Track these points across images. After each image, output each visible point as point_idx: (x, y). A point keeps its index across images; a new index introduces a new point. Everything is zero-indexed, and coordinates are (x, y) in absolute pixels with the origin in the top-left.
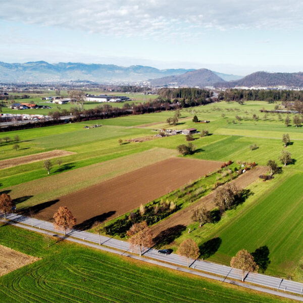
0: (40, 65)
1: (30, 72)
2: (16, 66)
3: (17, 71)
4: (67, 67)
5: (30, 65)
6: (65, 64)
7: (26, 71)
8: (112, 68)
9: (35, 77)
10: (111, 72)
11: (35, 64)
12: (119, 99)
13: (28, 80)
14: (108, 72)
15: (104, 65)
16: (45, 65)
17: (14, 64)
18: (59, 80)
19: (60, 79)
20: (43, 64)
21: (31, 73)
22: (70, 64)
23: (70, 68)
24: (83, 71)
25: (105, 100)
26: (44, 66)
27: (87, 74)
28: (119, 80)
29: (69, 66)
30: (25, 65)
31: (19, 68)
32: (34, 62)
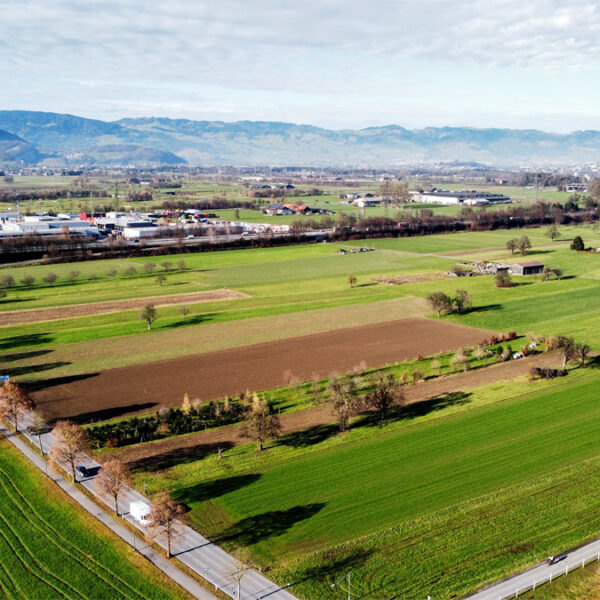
0: (389, 132)
1: (369, 146)
2: (346, 135)
3: (346, 144)
4: (441, 136)
5: (370, 133)
6: (437, 130)
7: (363, 145)
8: (532, 137)
9: (378, 156)
10: (528, 144)
11: (379, 131)
12: (484, 200)
13: (363, 162)
14: (524, 144)
15: (517, 131)
16: (399, 132)
17: (341, 131)
18: (421, 162)
19: (426, 158)
20: (395, 131)
21: (369, 149)
22: (447, 129)
23: (446, 138)
24: (472, 144)
25: (454, 201)
26: (396, 135)
27: (479, 149)
28: (546, 161)
29: (445, 134)
30: (363, 133)
31: (351, 139)
32: (377, 128)
